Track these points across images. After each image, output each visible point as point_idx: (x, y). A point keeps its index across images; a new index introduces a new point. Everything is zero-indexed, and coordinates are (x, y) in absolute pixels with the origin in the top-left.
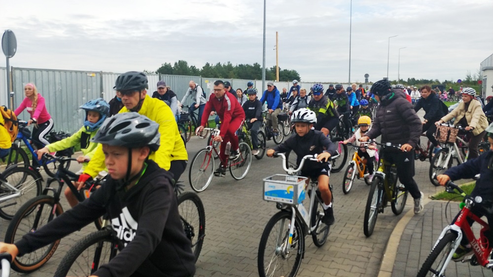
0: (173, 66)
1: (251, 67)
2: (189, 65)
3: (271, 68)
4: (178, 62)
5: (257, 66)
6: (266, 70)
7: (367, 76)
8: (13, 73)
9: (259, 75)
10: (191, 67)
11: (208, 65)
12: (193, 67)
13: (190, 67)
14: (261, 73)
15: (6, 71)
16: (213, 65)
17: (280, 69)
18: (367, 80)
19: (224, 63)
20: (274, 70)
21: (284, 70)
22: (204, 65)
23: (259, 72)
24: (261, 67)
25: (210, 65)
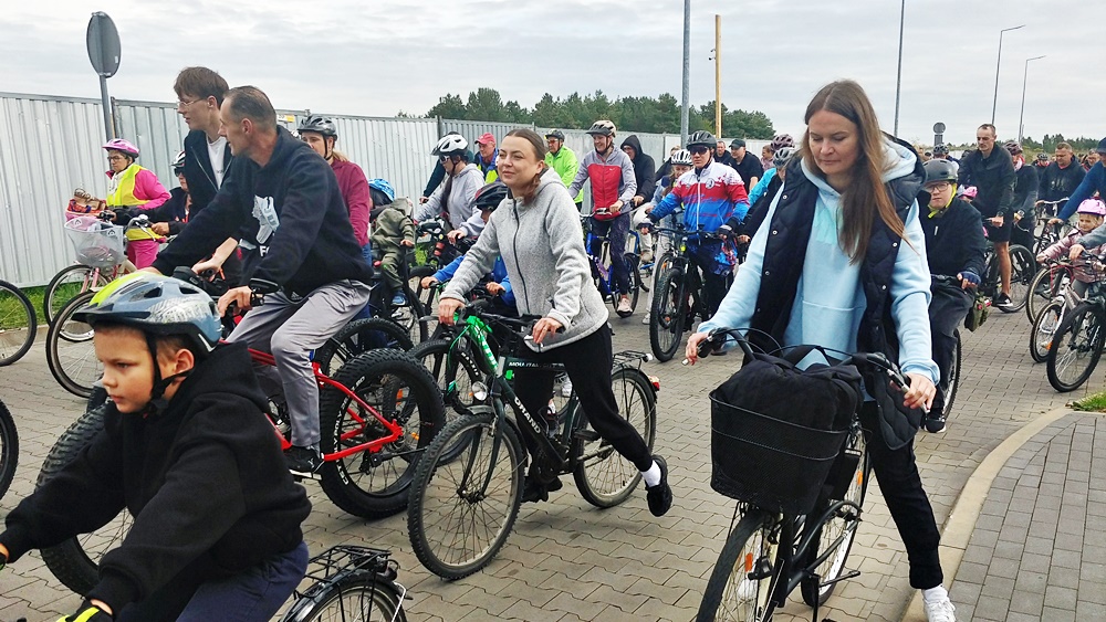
0: (465, 102)
1: (653, 103)
2: (504, 101)
3: (703, 107)
4: (476, 93)
5: (667, 103)
6: (691, 110)
7: (939, 128)
8: (116, 111)
9: (673, 123)
10: (509, 103)
11: (548, 98)
12: (513, 106)
13: (505, 104)
14: (678, 120)
15: (101, 106)
16: (561, 101)
17: (724, 109)
18: (938, 138)
19: (586, 93)
20: (709, 111)
21: (736, 112)
22: (539, 100)
23: (673, 118)
24: (679, 104)
25: (554, 100)
